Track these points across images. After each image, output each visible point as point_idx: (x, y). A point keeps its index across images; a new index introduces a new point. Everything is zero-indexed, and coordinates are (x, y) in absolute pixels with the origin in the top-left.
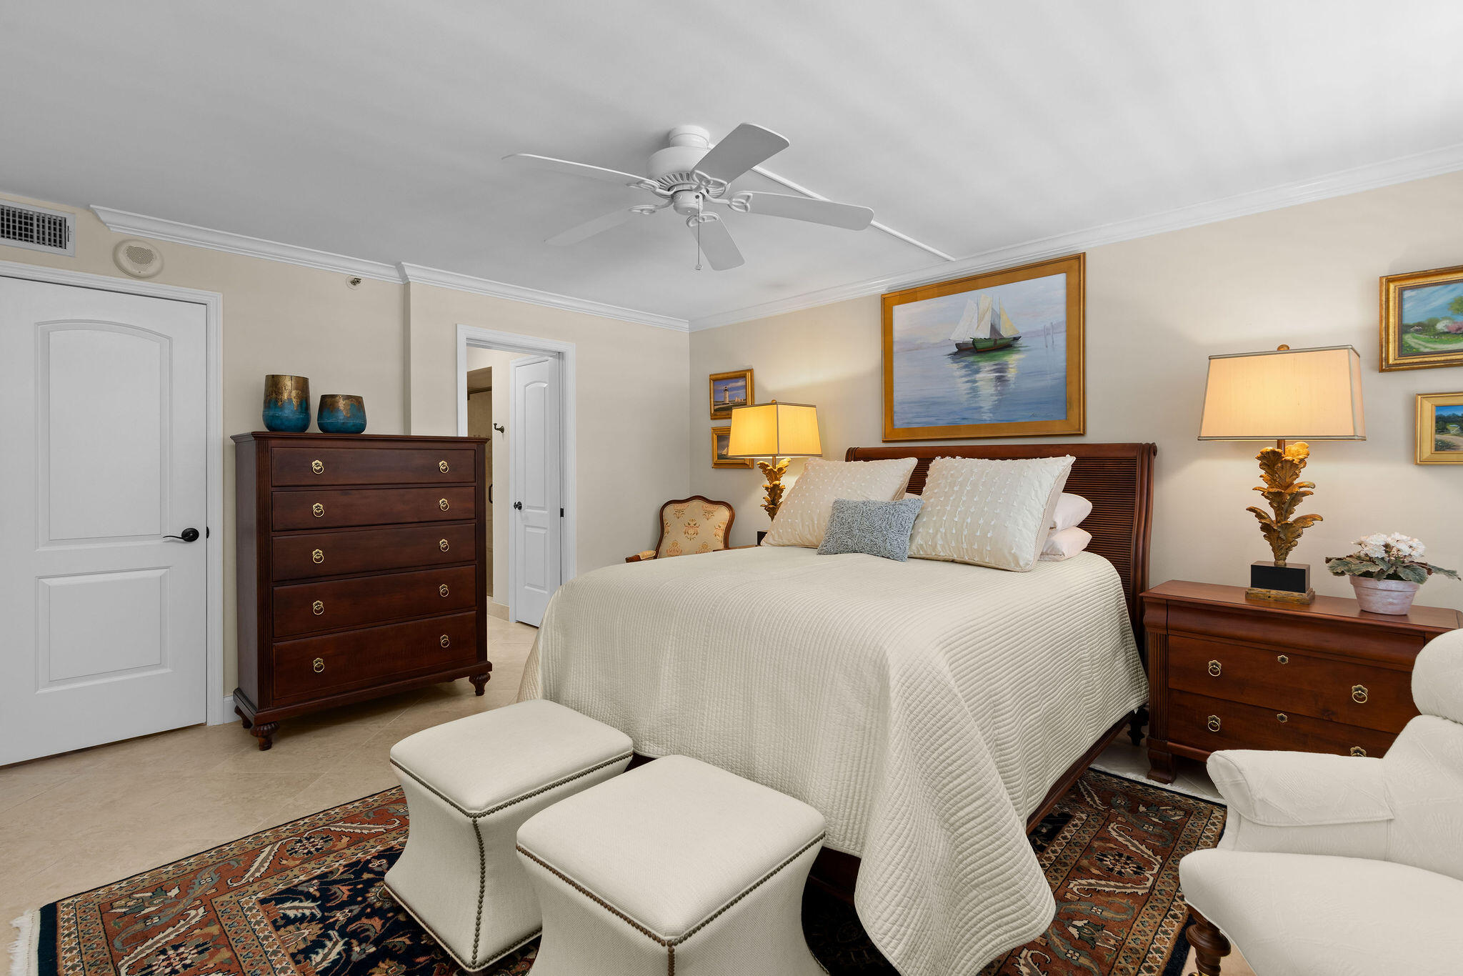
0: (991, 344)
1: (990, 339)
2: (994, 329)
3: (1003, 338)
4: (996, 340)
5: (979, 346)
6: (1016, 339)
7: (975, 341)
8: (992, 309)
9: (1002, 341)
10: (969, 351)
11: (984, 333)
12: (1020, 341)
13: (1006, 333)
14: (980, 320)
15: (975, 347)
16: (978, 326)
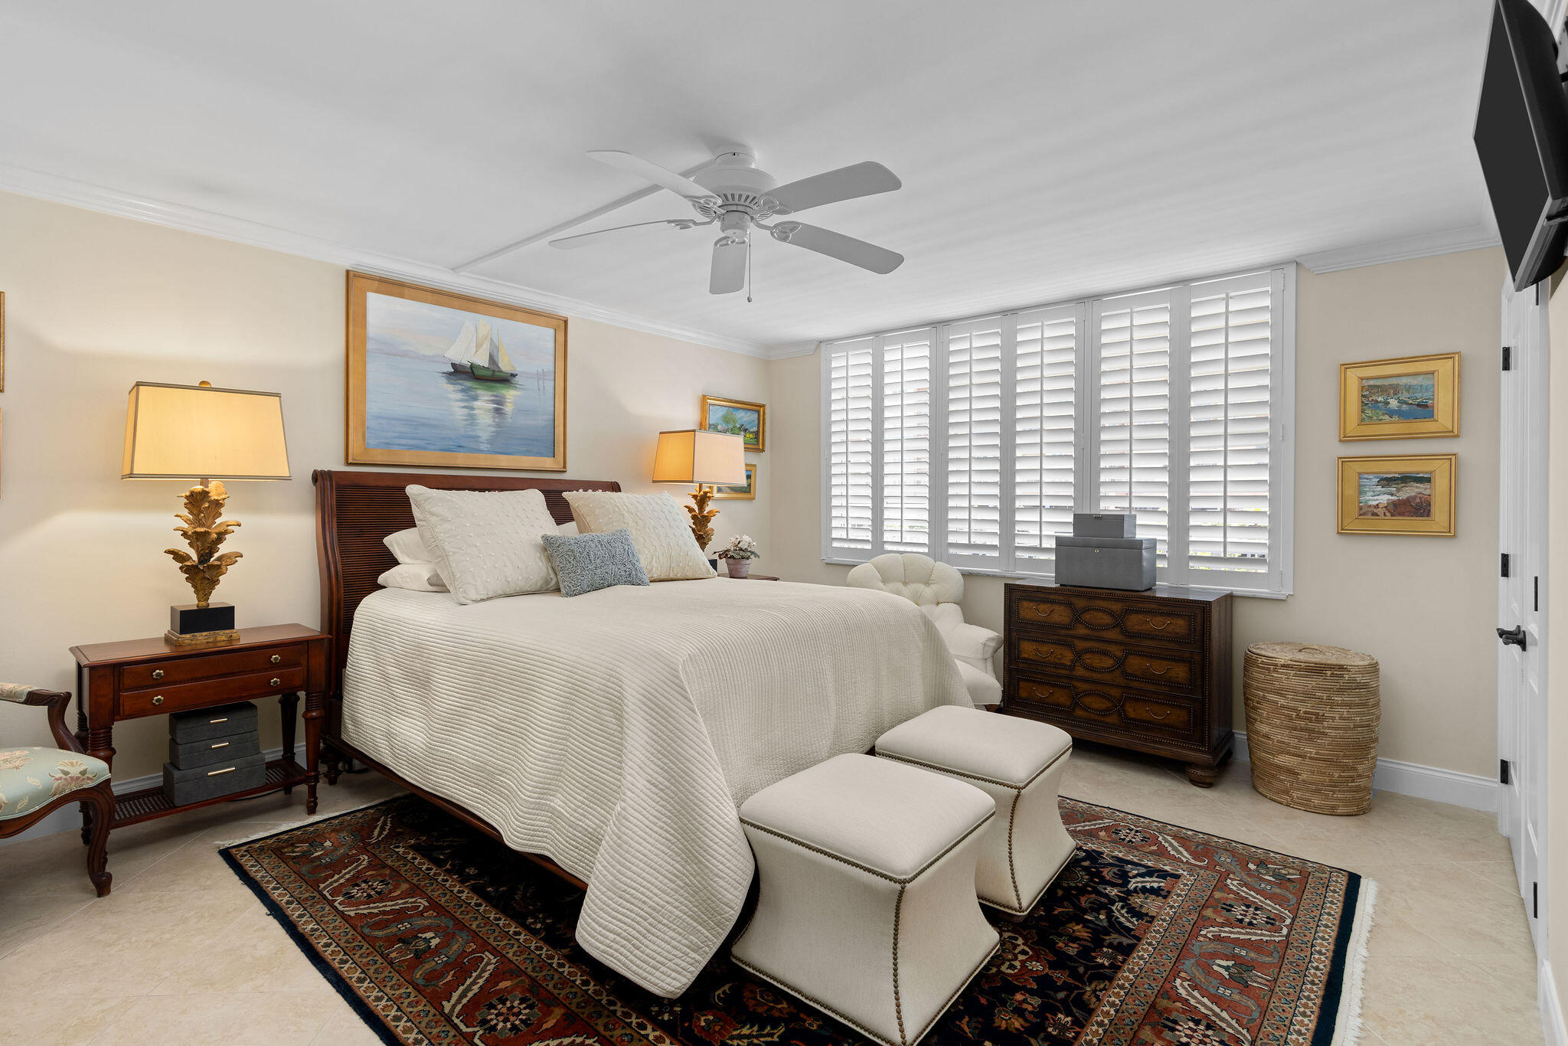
0: (489, 373)
1: (488, 368)
2: (492, 359)
3: (501, 371)
4: (494, 371)
5: (478, 372)
6: (513, 375)
7: (472, 366)
8: (491, 339)
9: (499, 374)
10: (463, 373)
11: (482, 361)
12: (517, 379)
13: (505, 366)
14: (478, 346)
15: (473, 373)
16: (476, 352)
